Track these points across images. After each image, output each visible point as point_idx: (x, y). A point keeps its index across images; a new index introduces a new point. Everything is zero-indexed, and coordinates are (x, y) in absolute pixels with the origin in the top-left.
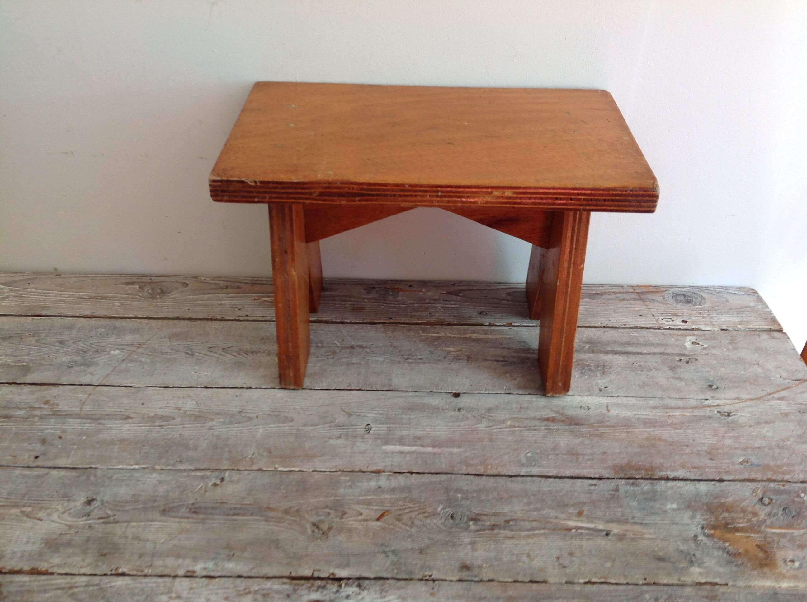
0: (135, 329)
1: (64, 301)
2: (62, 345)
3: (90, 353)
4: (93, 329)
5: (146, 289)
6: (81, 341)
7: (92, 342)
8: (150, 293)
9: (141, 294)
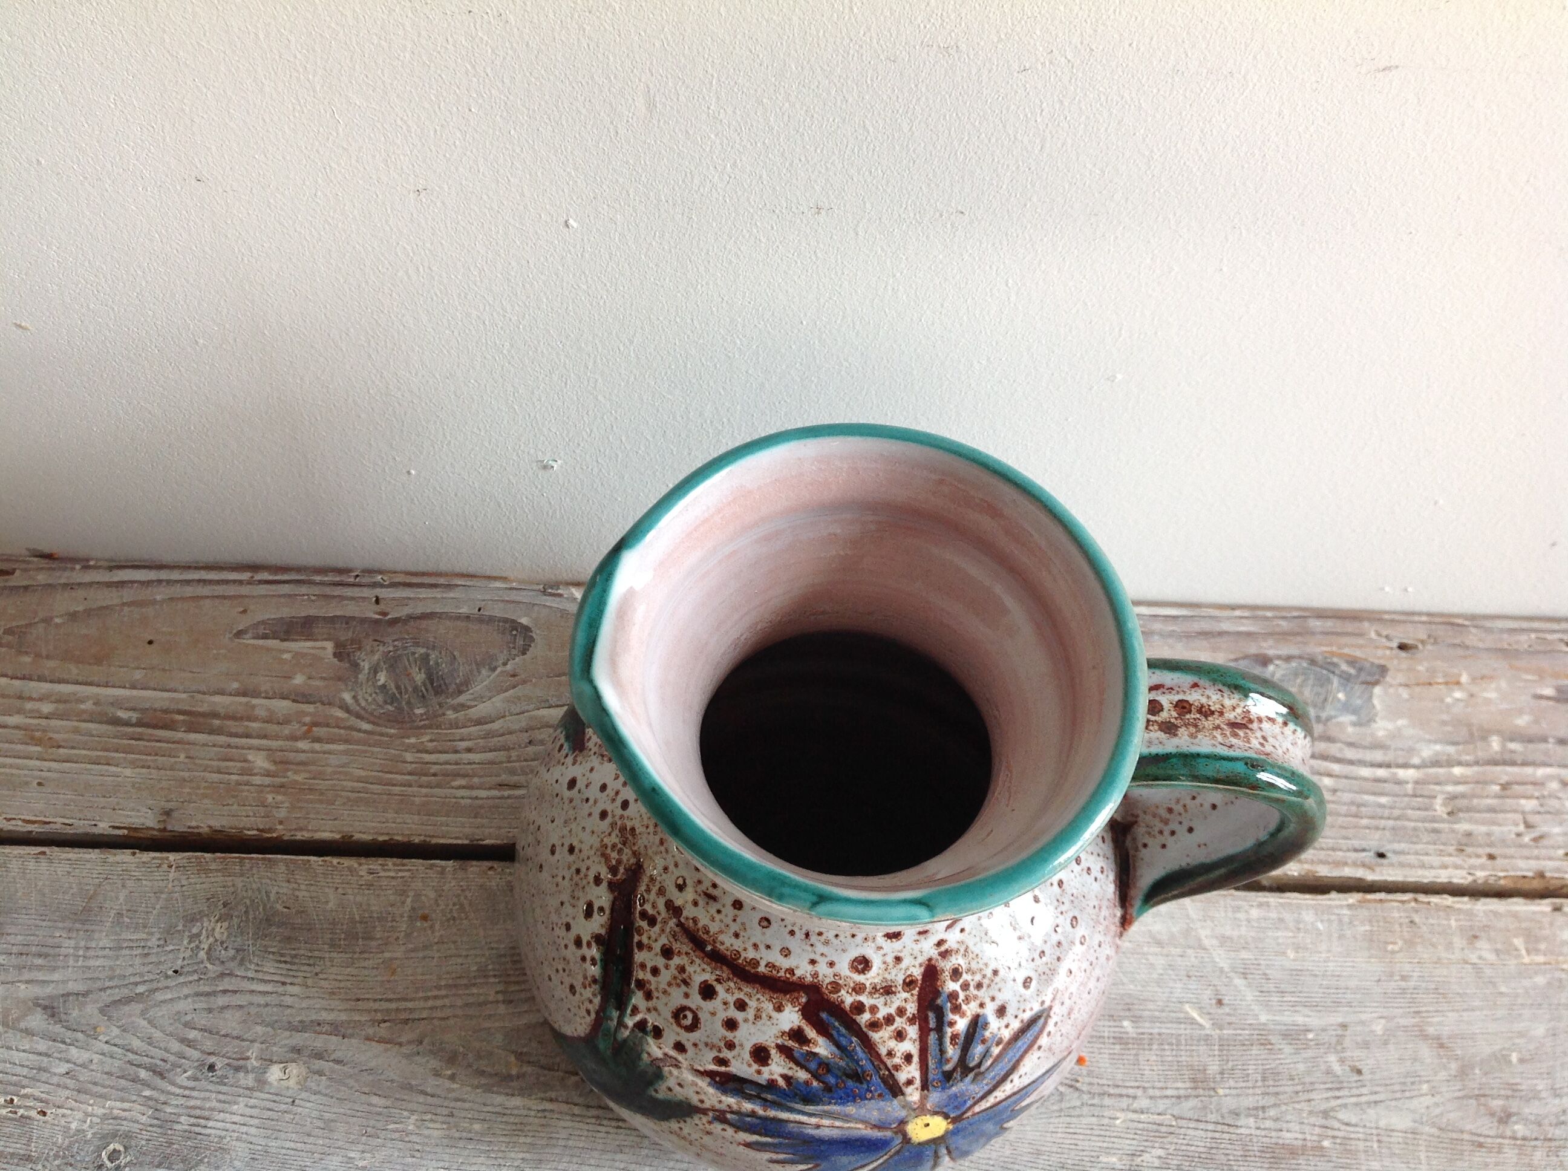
0: (352, 920)
1: (38, 742)
2: (58, 1029)
3: (182, 1080)
4: (180, 928)
5: (366, 666)
6: (138, 998)
7: (182, 1006)
8: (384, 686)
9: (347, 697)
